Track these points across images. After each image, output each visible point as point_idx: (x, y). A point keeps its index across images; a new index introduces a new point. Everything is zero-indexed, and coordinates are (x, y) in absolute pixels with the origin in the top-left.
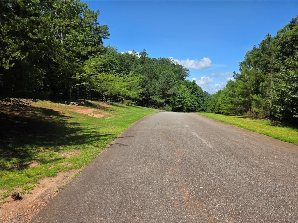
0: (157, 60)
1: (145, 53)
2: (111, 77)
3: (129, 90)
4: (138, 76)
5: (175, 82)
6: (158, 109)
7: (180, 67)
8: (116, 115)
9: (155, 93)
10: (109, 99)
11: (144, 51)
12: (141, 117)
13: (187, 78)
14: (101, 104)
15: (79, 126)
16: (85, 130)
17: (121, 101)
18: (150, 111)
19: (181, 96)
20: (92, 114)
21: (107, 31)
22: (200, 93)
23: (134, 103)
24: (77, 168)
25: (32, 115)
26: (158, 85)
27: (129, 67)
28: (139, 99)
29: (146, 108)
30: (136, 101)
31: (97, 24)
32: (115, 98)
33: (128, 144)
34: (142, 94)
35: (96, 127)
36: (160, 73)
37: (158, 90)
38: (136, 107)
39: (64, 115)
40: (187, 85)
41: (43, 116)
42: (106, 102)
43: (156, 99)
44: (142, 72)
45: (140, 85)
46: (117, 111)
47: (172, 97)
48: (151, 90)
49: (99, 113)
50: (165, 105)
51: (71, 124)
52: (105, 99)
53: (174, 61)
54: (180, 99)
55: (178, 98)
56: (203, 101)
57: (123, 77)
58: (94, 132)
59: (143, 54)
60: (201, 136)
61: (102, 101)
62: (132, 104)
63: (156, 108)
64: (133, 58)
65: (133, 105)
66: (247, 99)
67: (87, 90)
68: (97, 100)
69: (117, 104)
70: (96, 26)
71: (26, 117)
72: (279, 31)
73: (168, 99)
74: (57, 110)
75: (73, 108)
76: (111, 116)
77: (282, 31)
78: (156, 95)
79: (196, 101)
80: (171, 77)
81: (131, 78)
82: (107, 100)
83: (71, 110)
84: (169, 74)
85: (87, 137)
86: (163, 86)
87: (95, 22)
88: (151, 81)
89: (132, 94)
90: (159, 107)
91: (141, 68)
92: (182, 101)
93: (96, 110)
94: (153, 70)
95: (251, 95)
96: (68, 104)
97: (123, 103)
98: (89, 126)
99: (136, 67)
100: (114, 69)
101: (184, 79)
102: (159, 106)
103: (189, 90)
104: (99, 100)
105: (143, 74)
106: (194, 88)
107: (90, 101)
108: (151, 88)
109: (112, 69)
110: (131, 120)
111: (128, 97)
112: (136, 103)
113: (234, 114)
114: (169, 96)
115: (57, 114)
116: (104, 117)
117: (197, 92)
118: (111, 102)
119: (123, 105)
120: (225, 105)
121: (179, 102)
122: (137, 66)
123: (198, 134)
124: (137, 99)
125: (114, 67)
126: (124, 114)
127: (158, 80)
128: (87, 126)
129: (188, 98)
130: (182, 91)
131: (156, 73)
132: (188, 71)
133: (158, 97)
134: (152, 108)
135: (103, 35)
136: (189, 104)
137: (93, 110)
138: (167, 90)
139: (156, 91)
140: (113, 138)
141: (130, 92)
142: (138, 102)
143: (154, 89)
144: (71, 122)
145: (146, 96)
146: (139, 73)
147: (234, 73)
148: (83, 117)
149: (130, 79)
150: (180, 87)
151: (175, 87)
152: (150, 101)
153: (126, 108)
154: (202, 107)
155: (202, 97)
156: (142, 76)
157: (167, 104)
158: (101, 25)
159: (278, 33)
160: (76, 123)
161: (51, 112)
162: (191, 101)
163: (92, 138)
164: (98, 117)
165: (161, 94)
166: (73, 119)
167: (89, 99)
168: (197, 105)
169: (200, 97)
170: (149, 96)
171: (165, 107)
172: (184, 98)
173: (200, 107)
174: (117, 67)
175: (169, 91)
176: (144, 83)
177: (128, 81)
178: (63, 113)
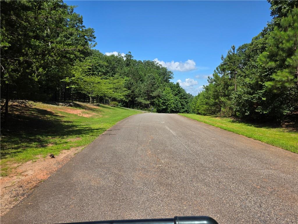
0: (142, 62)
1: (130, 56)
2: (97, 79)
3: (114, 91)
4: (124, 79)
5: (159, 84)
6: (143, 110)
7: (165, 70)
8: (103, 115)
9: (140, 94)
10: (95, 101)
11: (130, 53)
12: (126, 116)
13: (171, 81)
14: (89, 105)
15: (73, 123)
16: (79, 126)
17: (107, 102)
18: (136, 112)
19: (165, 98)
20: (81, 114)
21: (93, 34)
22: (184, 95)
23: (119, 104)
24: (82, 146)
25: (29, 114)
26: (143, 87)
27: (115, 70)
28: (125, 100)
29: (132, 109)
30: (122, 102)
31: (83, 27)
32: (101, 100)
33: (115, 134)
34: (128, 96)
35: (87, 124)
36: (145, 75)
37: (143, 92)
38: (122, 108)
39: (57, 114)
40: (171, 87)
41: (39, 115)
42: (93, 103)
43: (142, 101)
44: (127, 74)
45: (126, 87)
46: (104, 112)
47: (156, 99)
48: (136, 92)
49: (88, 113)
50: (150, 106)
51: (65, 122)
52: (92, 100)
53: (159, 64)
54: (164, 101)
55: (163, 100)
56: (187, 103)
57: (110, 79)
58: (87, 127)
59: (129, 56)
60: (171, 129)
61: (89, 102)
62: (117, 105)
63: (142, 109)
64: (118, 60)
65: (119, 107)
66: (217, 101)
67: (72, 91)
68: (84, 102)
69: (103, 105)
70: (82, 29)
71: (26, 116)
72: (254, 38)
73: (153, 100)
74: (50, 111)
75: (64, 109)
76: (98, 116)
77: (257, 38)
78: (141, 96)
79: (179, 102)
80: (156, 80)
81: (117, 80)
82: (93, 101)
83: (62, 111)
84: (154, 77)
85: (82, 130)
86: (148, 88)
87: (81, 25)
88: (137, 83)
89: (118, 96)
90: (144, 109)
91: (126, 71)
92: (166, 102)
93: (84, 110)
94: (138, 72)
95: (220, 97)
96: (58, 105)
97: (109, 104)
98: (81, 124)
99: (121, 69)
100: (100, 71)
101: (169, 81)
102: (145, 107)
103: (173, 92)
104: (86, 101)
105: (128, 76)
106: (177, 90)
107: (78, 103)
108: (137, 90)
109: (98, 71)
110: (117, 119)
111: (114, 98)
112: (122, 105)
113: (210, 115)
114: (154, 97)
115: (50, 113)
116: (92, 117)
117: (181, 94)
118: (98, 104)
119: (109, 107)
120: (202, 107)
121: (164, 103)
122: (123, 68)
123: (169, 127)
124: (123, 100)
125: (100, 69)
126: (110, 115)
127: (143, 82)
128: (79, 123)
129: (172, 100)
130: (166, 93)
131: (141, 75)
132: (172, 73)
133: (143, 98)
134: (138, 109)
135: (89, 38)
136: (173, 106)
137: (82, 110)
138: (151, 92)
139: (141, 93)
140: (104, 131)
141: (116, 93)
142: (123, 103)
143: (140, 91)
144: (65, 120)
145: (132, 98)
146: (125, 75)
147: (209, 77)
148: (74, 117)
149: (115, 81)
150: (164, 90)
151: (159, 90)
152: (136, 103)
153: (112, 109)
154: (186, 109)
155: (186, 98)
156: (128, 78)
157: (152, 105)
158: (87, 28)
159: (253, 40)
160: (69, 121)
161: (45, 112)
162: (175, 103)
163: (87, 131)
164: (87, 117)
165: (146, 96)
166: (66, 118)
167: (76, 101)
168: (181, 107)
169: (183, 99)
170: (135, 98)
171: (150, 108)
172: (168, 100)
173: (183, 108)
174: (103, 69)
175: (153, 93)
176: (129, 85)
177: (114, 83)
178: (56, 113)
